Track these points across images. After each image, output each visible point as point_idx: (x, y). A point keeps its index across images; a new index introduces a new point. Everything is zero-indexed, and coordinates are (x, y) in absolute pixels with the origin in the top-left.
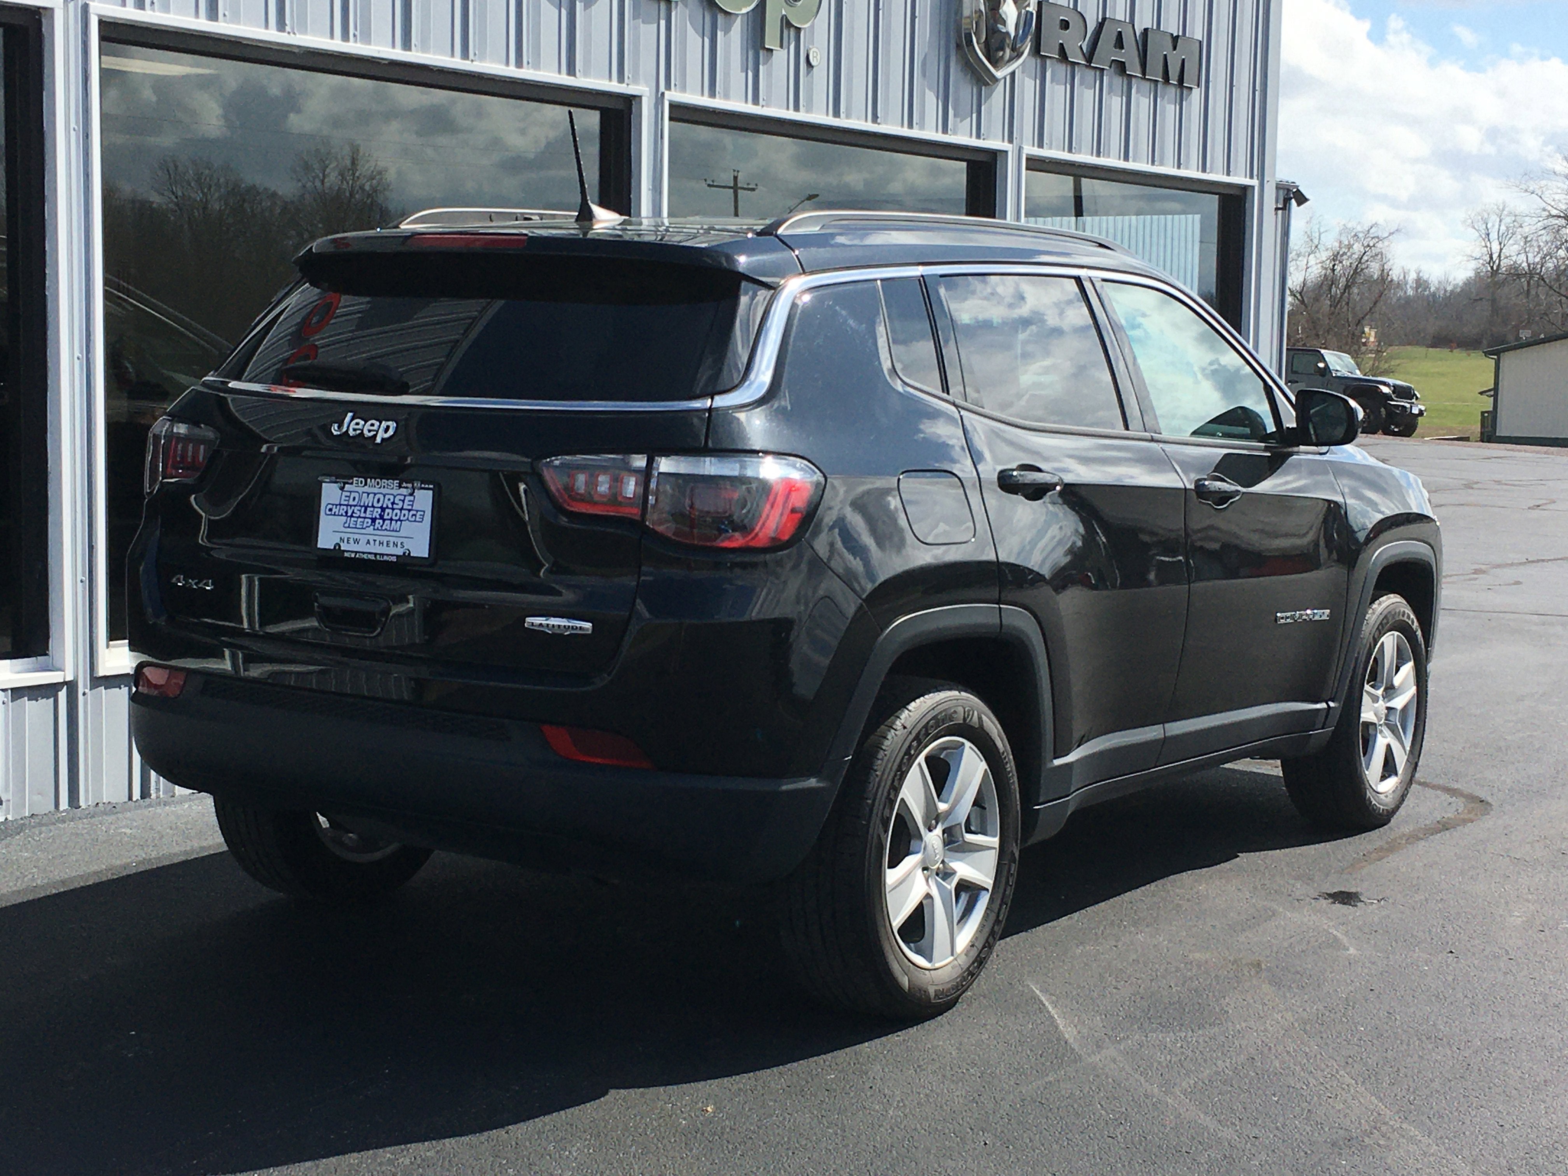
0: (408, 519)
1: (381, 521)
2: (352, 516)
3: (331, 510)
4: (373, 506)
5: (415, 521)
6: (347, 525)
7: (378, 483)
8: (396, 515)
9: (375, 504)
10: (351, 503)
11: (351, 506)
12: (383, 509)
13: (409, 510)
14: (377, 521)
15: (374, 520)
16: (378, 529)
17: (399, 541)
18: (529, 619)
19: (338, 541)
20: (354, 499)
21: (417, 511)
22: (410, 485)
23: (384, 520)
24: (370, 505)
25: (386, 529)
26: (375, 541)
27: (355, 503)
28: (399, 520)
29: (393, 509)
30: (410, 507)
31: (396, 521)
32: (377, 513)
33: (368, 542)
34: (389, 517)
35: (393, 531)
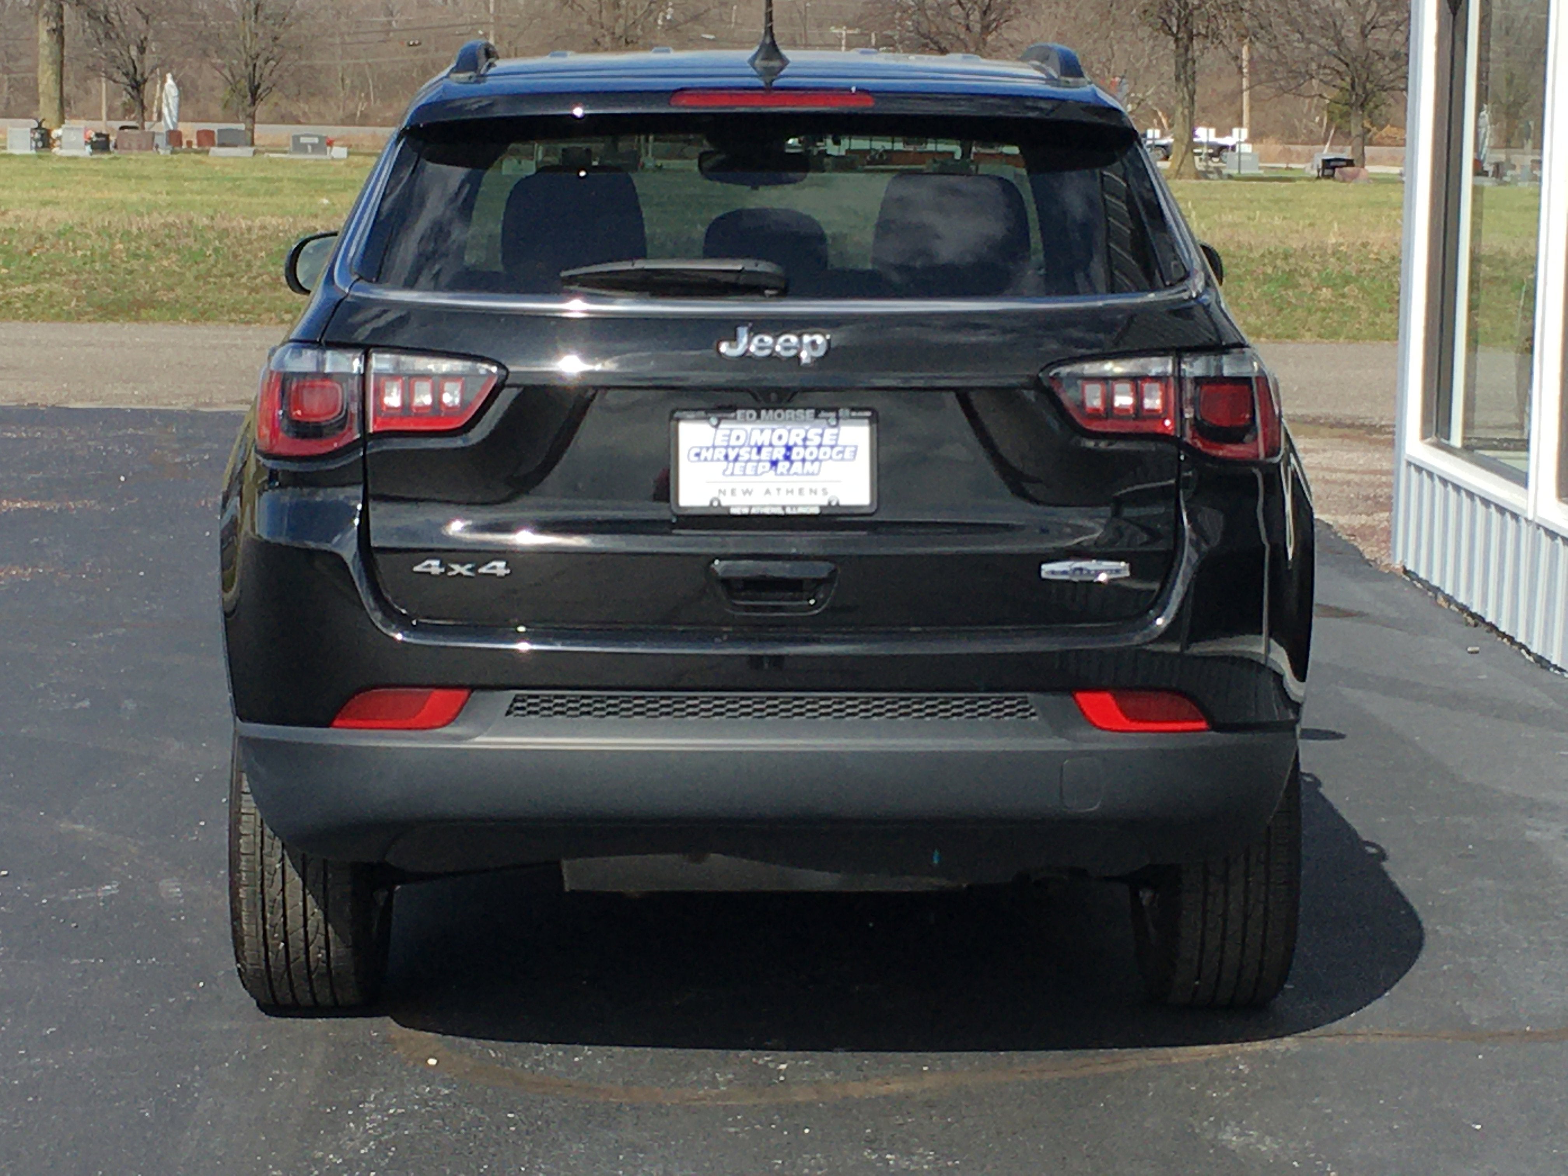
0: (831, 458)
1: (787, 464)
2: (736, 459)
3: (698, 455)
4: (771, 445)
5: (843, 459)
6: (729, 472)
7: (779, 416)
8: (811, 454)
9: (775, 442)
10: (733, 442)
11: (733, 447)
12: (789, 448)
13: (832, 447)
14: (780, 465)
15: (774, 463)
16: (782, 474)
17: (819, 487)
18: (1046, 568)
19: (716, 494)
20: (738, 438)
21: (845, 447)
22: (832, 415)
23: (792, 462)
24: (767, 443)
25: (796, 474)
26: (779, 490)
27: (740, 442)
28: (817, 459)
29: (805, 447)
30: (833, 443)
31: (813, 461)
32: (779, 453)
33: (768, 492)
34: (800, 457)
35: (808, 474)
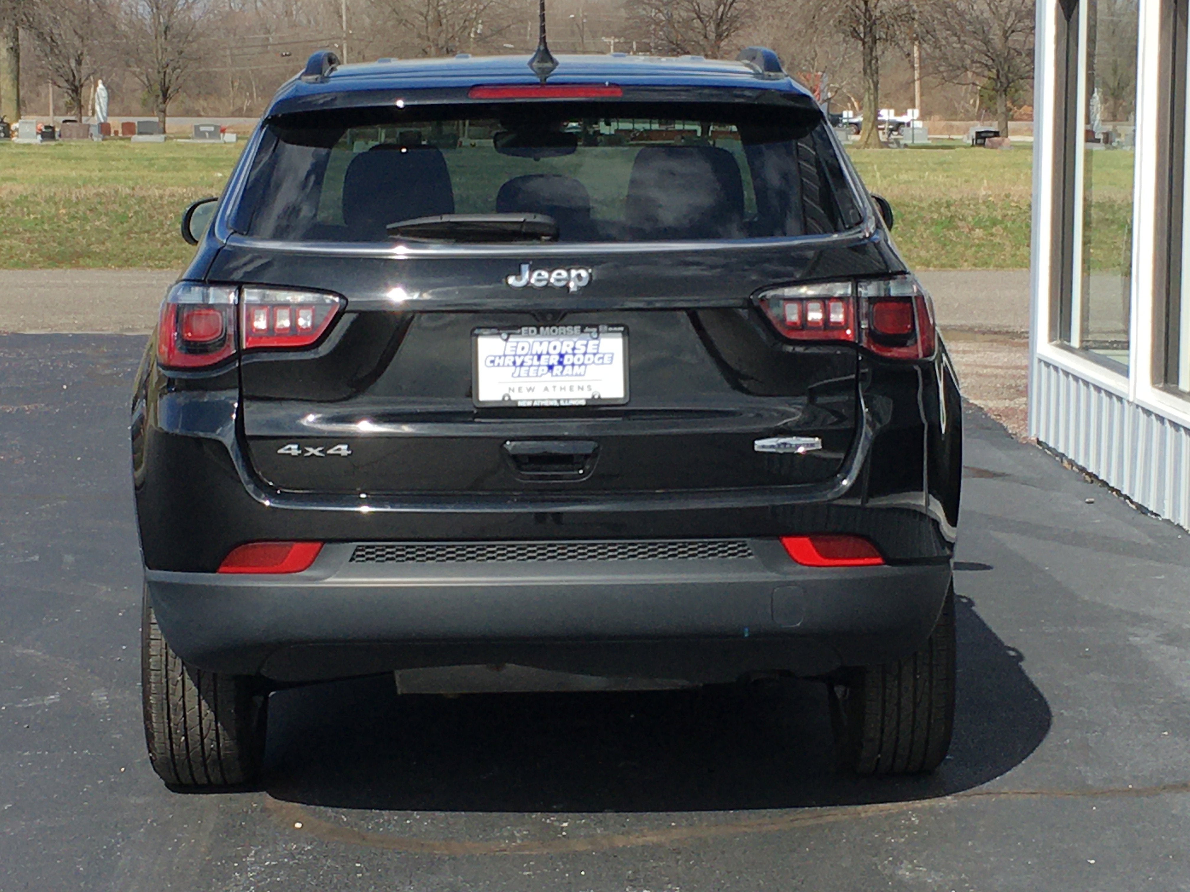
0: (593, 362)
1: (560, 368)
2: (522, 365)
3: (492, 362)
4: (548, 354)
5: (603, 363)
6: (516, 374)
7: (554, 331)
8: (579, 360)
9: (551, 351)
10: (519, 352)
11: (520, 356)
12: (562, 356)
13: (595, 354)
14: (555, 368)
15: (551, 367)
16: (557, 375)
17: (585, 385)
18: (758, 443)
19: (507, 392)
20: (523, 348)
21: (604, 354)
22: (595, 330)
23: (564, 366)
24: (545, 352)
25: (567, 375)
26: (554, 387)
27: (525, 352)
28: (583, 364)
29: (574, 354)
30: (595, 351)
31: (580, 365)
32: (554, 360)
33: (546, 389)
34: (570, 362)
35: (576, 375)
